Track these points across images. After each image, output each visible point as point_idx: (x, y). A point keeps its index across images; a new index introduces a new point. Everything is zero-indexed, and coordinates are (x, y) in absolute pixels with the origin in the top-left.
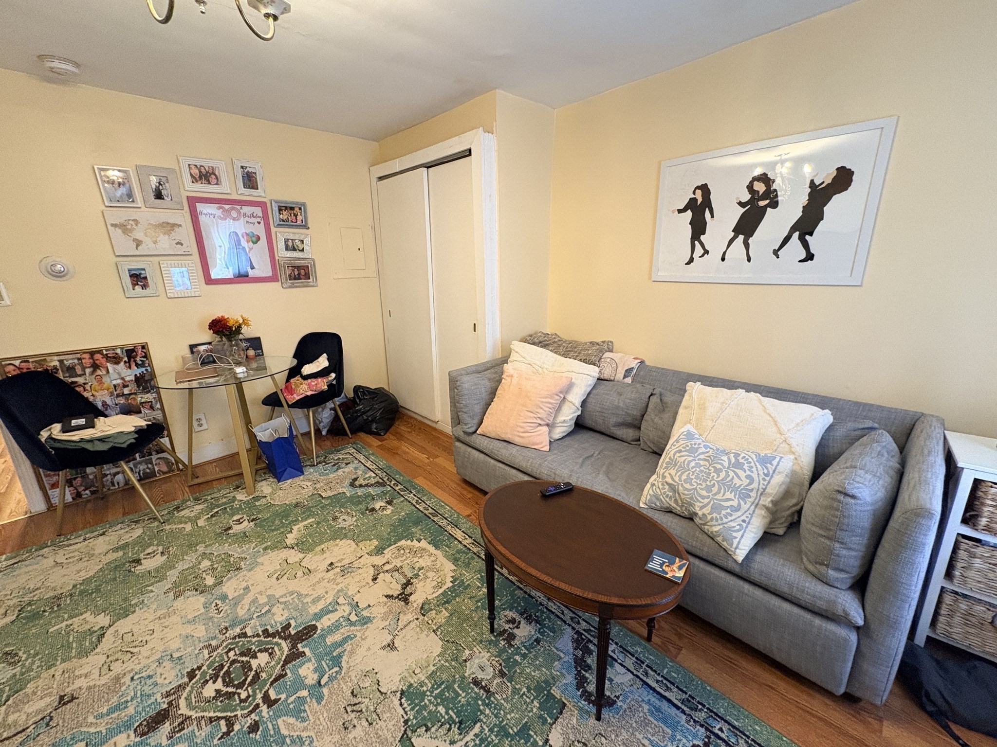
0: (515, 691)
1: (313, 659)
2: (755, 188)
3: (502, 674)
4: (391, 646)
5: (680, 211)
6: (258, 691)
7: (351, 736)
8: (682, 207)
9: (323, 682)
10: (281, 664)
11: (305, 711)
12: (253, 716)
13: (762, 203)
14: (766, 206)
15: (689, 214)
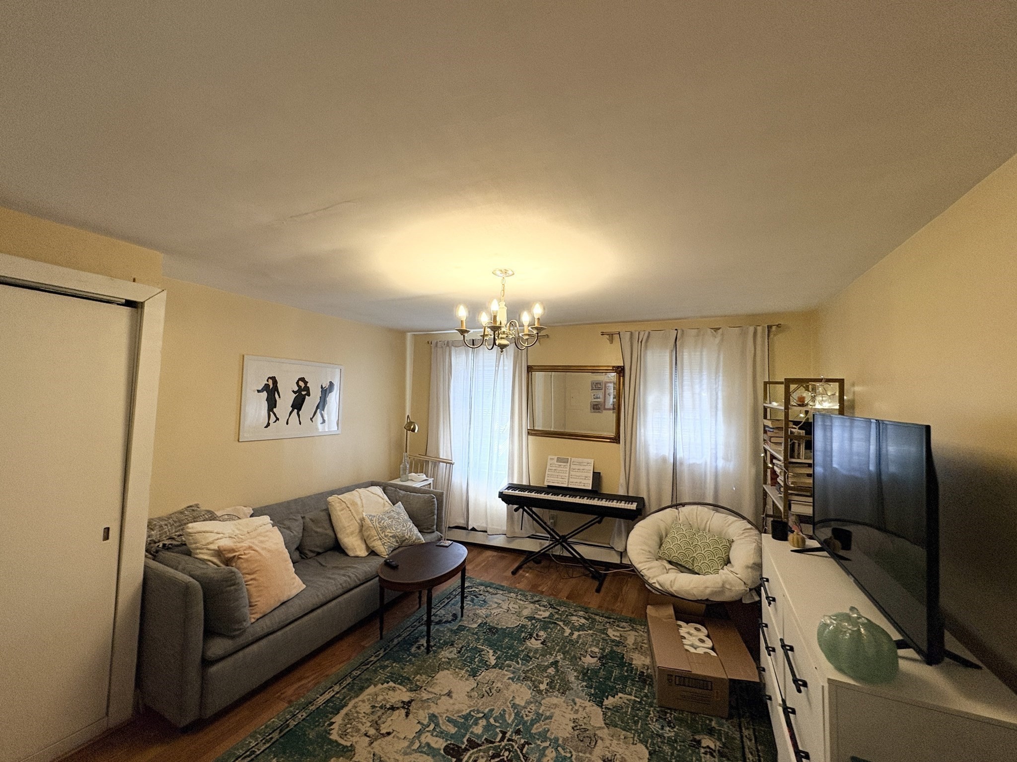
0: (458, 639)
1: (470, 730)
2: (300, 384)
3: (452, 645)
4: (449, 694)
5: (259, 391)
6: (501, 747)
7: (502, 686)
8: (260, 389)
9: (482, 715)
10: (480, 748)
11: (500, 713)
12: (513, 738)
13: (304, 393)
14: (305, 395)
15: (265, 394)
